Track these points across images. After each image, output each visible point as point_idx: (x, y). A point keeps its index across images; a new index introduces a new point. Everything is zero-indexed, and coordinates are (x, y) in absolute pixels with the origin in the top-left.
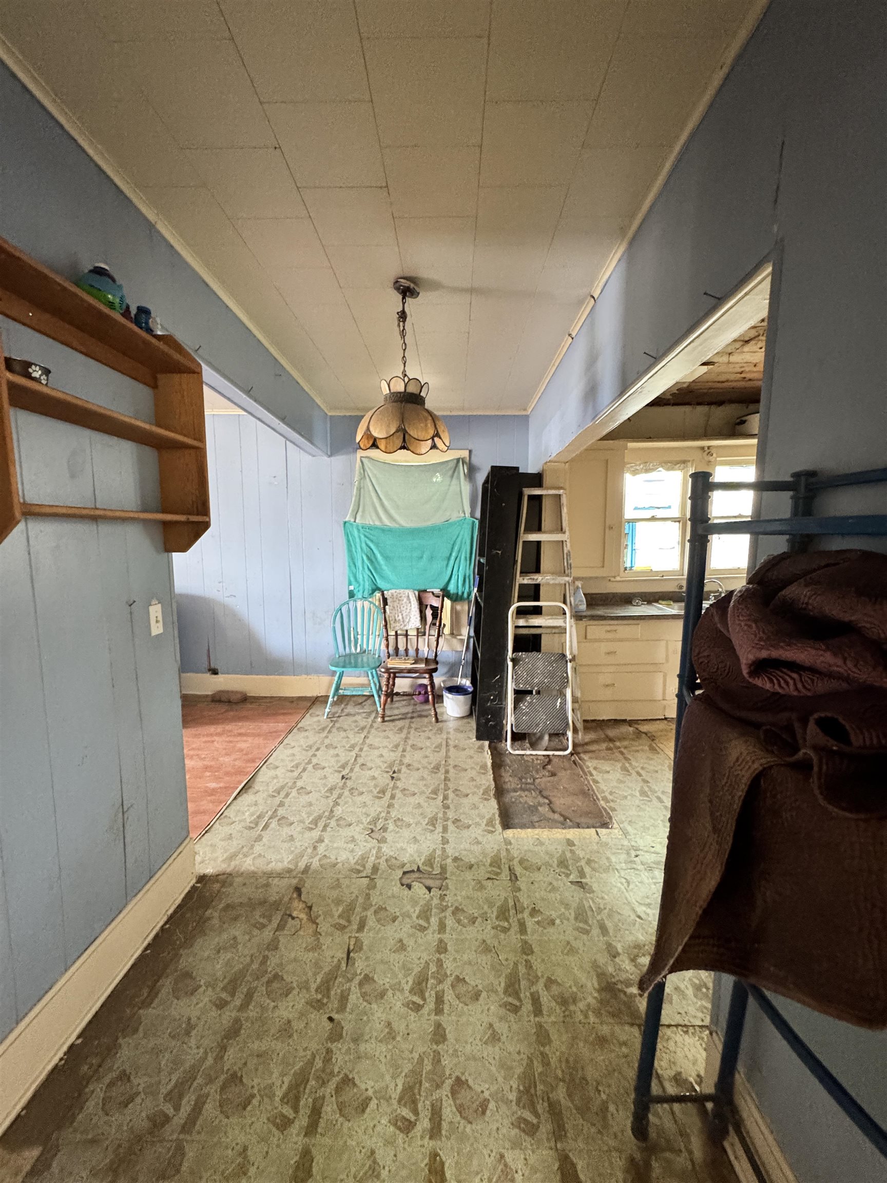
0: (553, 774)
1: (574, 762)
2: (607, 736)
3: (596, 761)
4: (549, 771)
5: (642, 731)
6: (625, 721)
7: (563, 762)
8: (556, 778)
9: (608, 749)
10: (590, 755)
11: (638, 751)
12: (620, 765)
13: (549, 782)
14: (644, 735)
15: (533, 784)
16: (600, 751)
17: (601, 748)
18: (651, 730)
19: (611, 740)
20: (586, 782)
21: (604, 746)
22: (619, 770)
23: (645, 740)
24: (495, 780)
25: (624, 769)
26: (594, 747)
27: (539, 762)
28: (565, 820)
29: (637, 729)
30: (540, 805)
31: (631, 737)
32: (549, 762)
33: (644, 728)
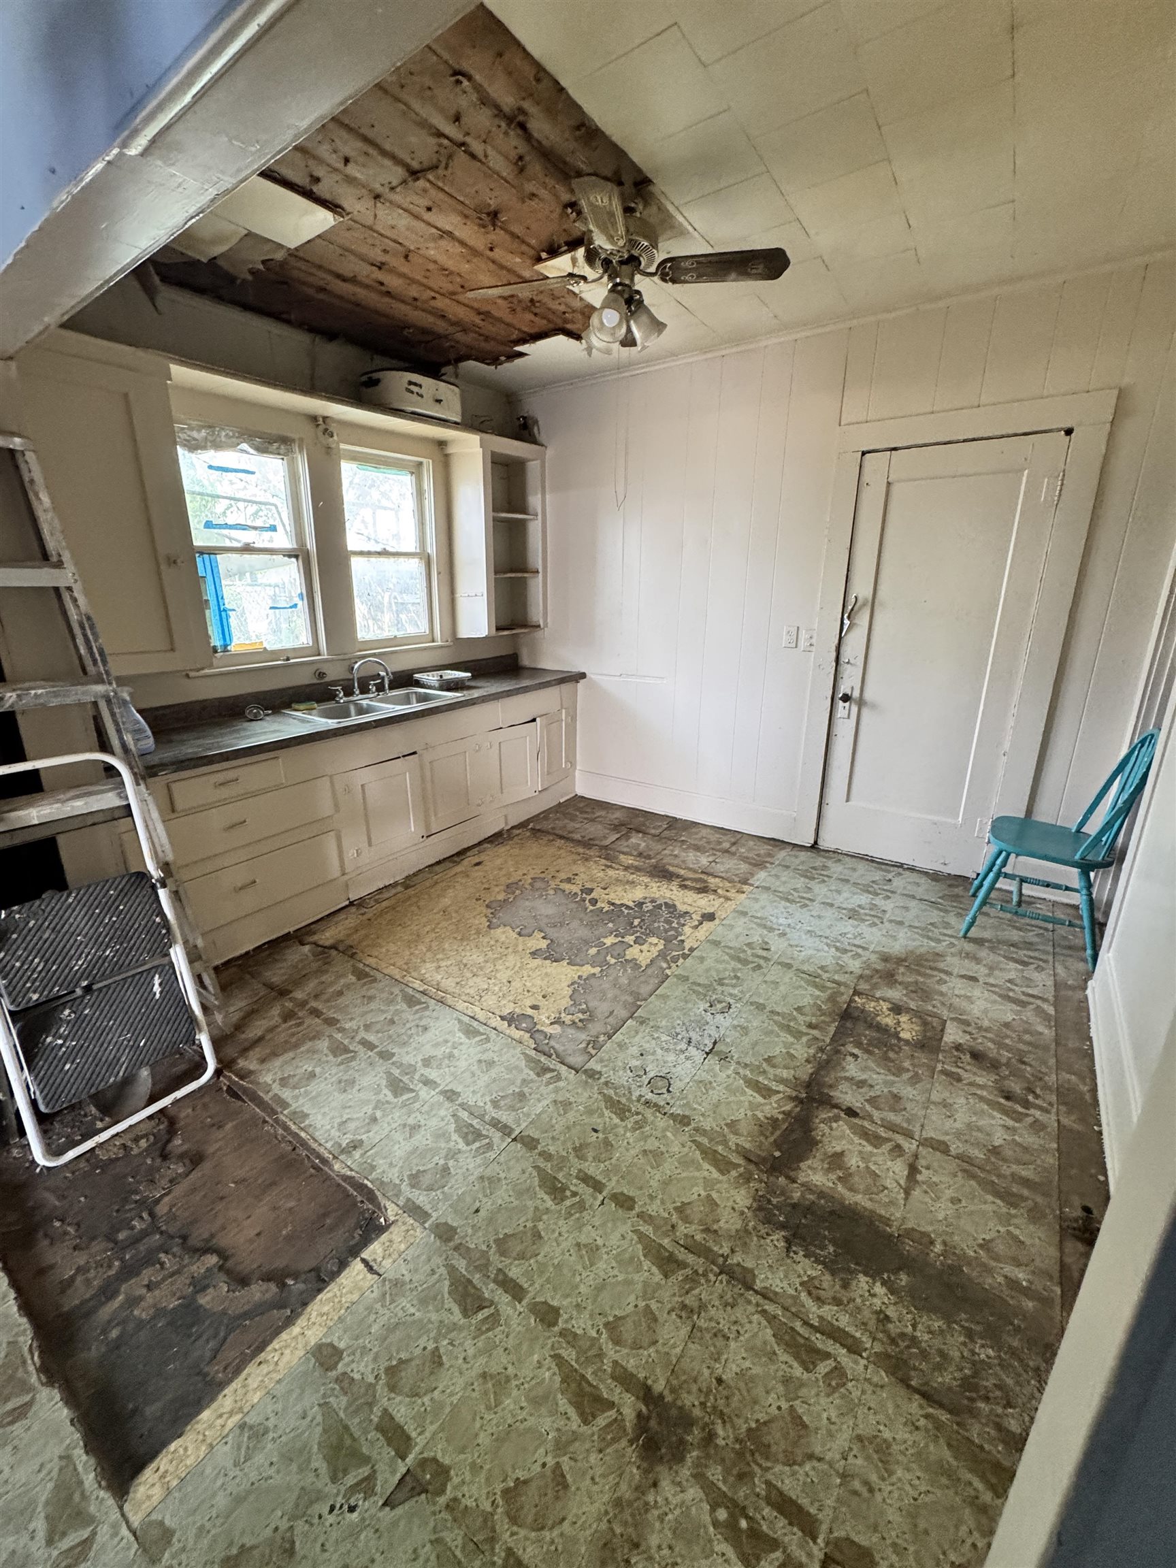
0: (196, 1159)
1: (232, 1092)
2: (271, 987)
3: (278, 1062)
4: (181, 1157)
5: (327, 943)
6: (286, 937)
7: (205, 1106)
8: (206, 1167)
9: (287, 1016)
10: (256, 1053)
11: (340, 993)
12: (326, 1043)
13: (194, 1190)
14: (334, 952)
15: (154, 1228)
16: (271, 1030)
17: (272, 1023)
18: (341, 936)
19: (283, 993)
20: (280, 1131)
21: (276, 1011)
22: (331, 1057)
23: (340, 964)
24: (26, 1307)
25: (339, 1050)
26: (256, 1029)
27: (143, 1143)
28: (282, 1285)
29: (315, 944)
30: (200, 1285)
31: (315, 966)
32: (172, 1130)
33: (327, 936)
